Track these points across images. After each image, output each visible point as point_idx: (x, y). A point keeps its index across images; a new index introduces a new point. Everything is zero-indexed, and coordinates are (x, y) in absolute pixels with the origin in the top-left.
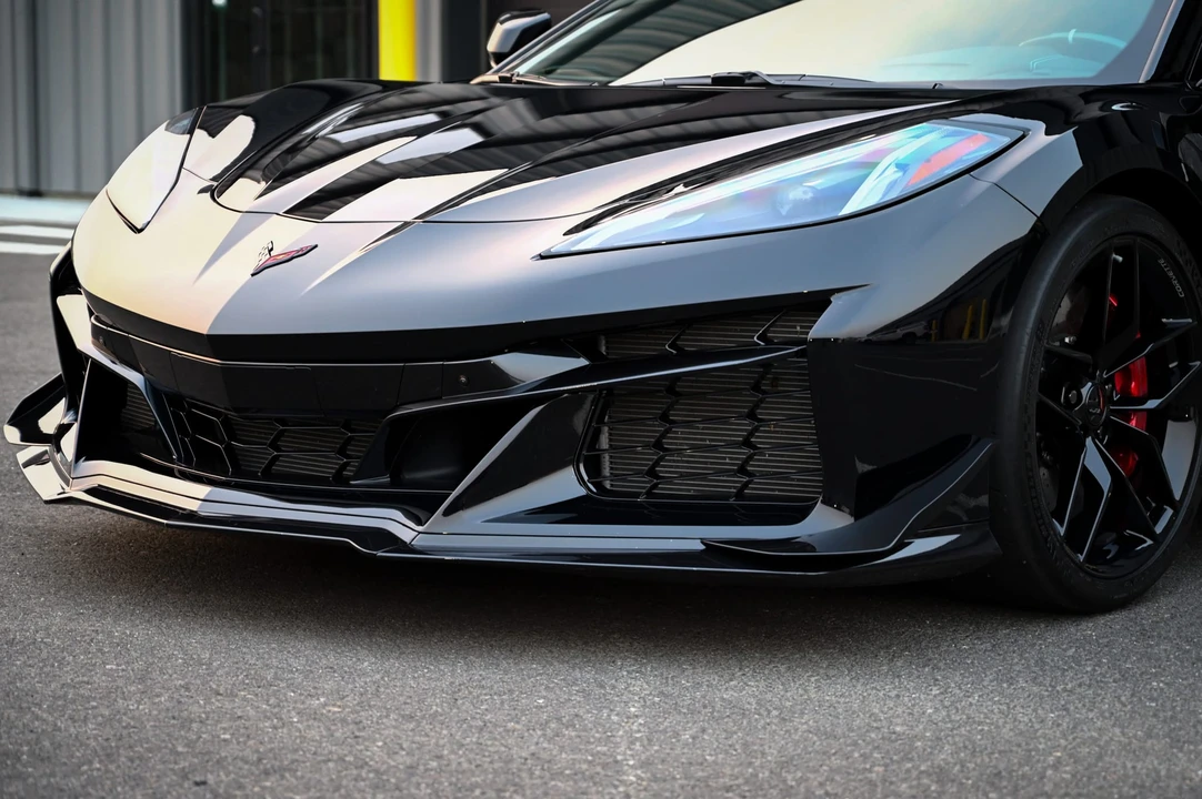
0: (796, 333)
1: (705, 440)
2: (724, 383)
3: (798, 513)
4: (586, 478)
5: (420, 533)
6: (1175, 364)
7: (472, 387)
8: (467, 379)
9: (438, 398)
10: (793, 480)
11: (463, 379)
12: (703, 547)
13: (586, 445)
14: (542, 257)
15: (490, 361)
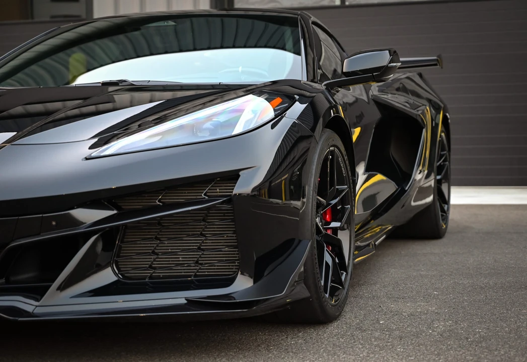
0: (217, 192)
1: (168, 249)
2: (179, 220)
3: (229, 282)
4: (117, 272)
5: (37, 306)
6: (340, 207)
7: (58, 227)
8: (57, 223)
9: (38, 234)
10: (215, 266)
11: (54, 223)
12: (186, 302)
13: (116, 255)
14: (87, 159)
15: (69, 213)
